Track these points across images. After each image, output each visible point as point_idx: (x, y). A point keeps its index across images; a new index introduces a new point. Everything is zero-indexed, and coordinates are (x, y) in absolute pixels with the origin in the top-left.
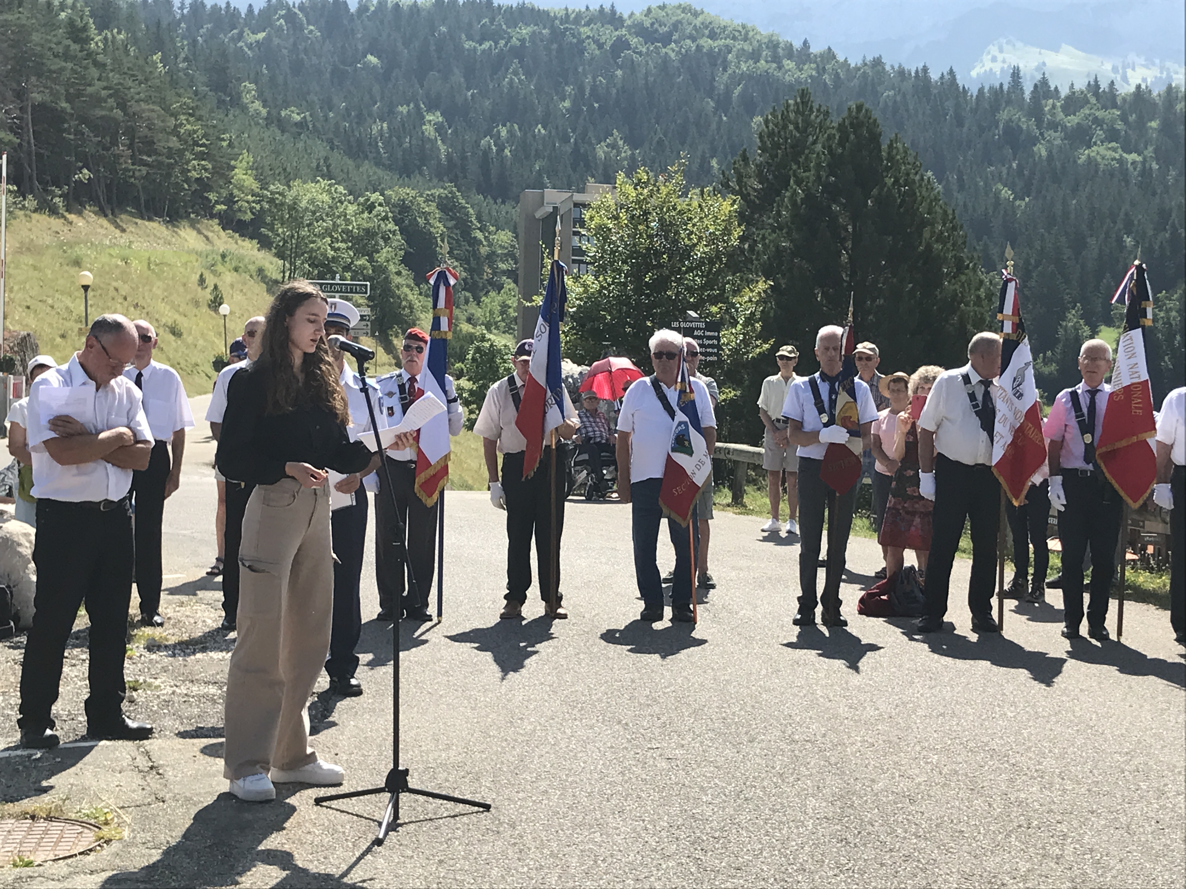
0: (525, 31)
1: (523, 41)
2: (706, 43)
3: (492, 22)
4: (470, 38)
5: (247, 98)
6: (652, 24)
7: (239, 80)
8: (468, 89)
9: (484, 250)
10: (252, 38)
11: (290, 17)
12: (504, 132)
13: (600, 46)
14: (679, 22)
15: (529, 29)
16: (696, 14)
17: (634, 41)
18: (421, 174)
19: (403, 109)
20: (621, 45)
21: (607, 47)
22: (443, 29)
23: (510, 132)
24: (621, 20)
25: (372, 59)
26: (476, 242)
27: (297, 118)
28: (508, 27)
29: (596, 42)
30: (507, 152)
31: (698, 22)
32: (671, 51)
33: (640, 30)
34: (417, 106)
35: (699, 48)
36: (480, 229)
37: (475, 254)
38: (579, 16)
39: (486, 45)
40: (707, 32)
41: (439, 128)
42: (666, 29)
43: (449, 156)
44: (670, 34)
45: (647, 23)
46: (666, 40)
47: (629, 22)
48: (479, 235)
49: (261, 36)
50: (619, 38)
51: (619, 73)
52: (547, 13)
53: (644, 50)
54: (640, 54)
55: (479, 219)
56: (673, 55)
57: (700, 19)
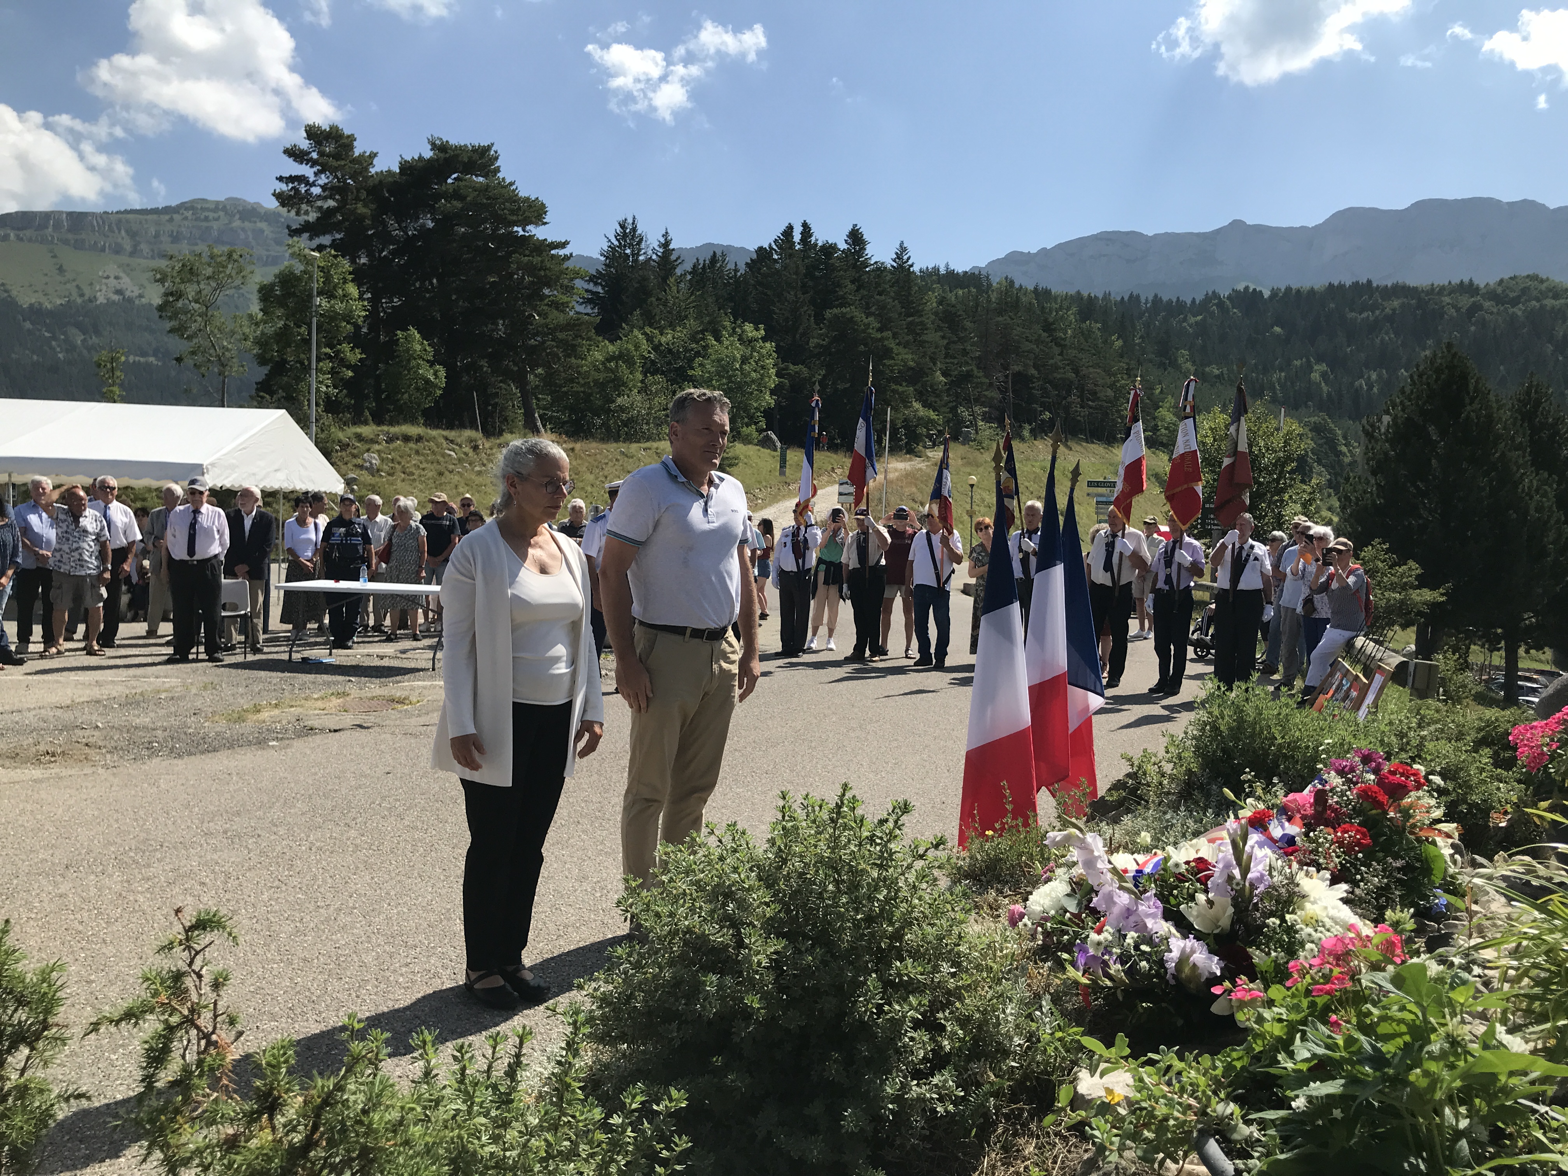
0: (1396, 303)
1: (1394, 310)
2: (1549, 302)
3: (1370, 298)
4: (1352, 310)
5: (1181, 360)
6: (1504, 291)
7: (1177, 349)
8: (1349, 346)
9: (1347, 460)
10: (1192, 320)
11: (1221, 304)
12: (1374, 376)
13: (1458, 310)
14: (1528, 288)
15: (1400, 301)
16: (1542, 281)
17: (1487, 304)
18: (1307, 407)
19: (1298, 363)
20: (1475, 308)
21: (1463, 310)
22: (1332, 305)
23: (1380, 376)
24: (1478, 288)
25: (1277, 329)
26: (1339, 454)
27: (1216, 372)
28: (1383, 300)
29: (1454, 306)
30: (1375, 390)
31: (1543, 287)
32: (1518, 311)
33: (1492, 295)
34: (1308, 361)
35: (1542, 307)
36: (1345, 445)
37: (1340, 463)
38: (1442, 288)
39: (1364, 315)
40: (1551, 294)
41: (1324, 375)
42: (1515, 294)
43: (1329, 394)
44: (1519, 297)
45: (1499, 290)
46: (1515, 302)
47: (1484, 291)
48: (1344, 449)
49: (1199, 318)
50: (1474, 303)
51: (1473, 328)
52: (1415, 289)
53: (1495, 310)
54: (1492, 313)
55: (1345, 437)
56: (1520, 313)
57: (1545, 285)
